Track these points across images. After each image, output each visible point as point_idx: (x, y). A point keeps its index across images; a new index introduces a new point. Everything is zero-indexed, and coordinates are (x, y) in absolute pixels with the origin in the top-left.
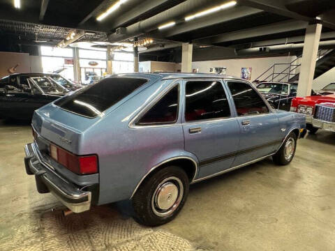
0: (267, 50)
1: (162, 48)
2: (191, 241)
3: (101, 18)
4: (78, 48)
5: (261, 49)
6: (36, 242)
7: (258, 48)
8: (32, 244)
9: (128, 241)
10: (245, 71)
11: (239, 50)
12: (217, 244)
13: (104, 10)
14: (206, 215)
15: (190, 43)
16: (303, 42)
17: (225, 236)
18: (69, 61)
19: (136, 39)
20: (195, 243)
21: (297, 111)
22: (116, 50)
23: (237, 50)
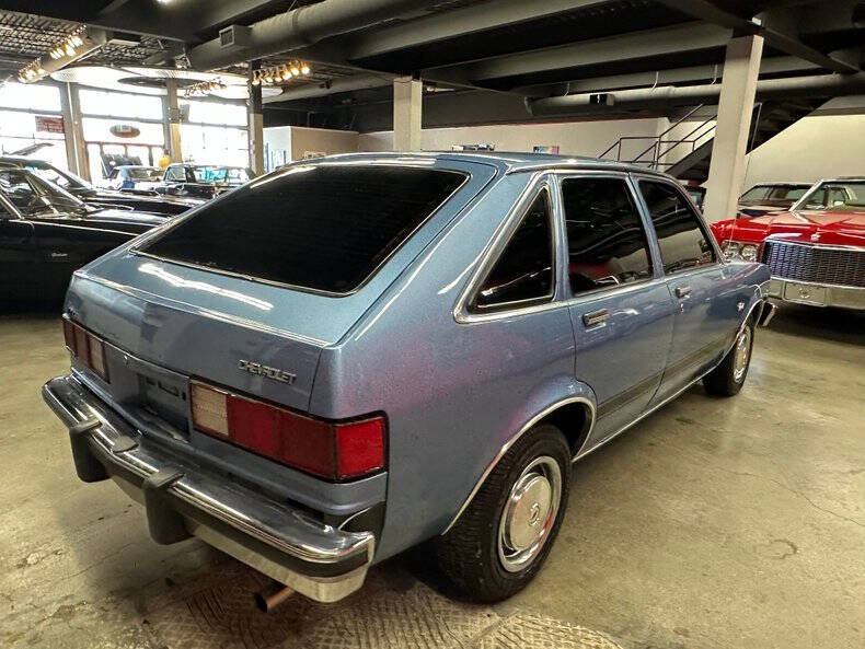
0: (610, 102)
1: (325, 92)
2: (616, 634)
4: (75, 86)
5: (593, 98)
7: (586, 97)
11: (537, 100)
12: (684, 632)
15: (416, 78)
18: (48, 121)
19: (256, 65)
22: (195, 94)
23: (531, 100)
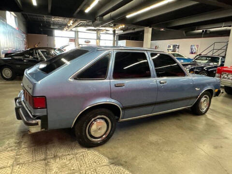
0: (208, 32)
1: (133, 31)
4: (78, 32)
5: (203, 31)
8: (12, 150)
9: (69, 154)
10: (193, 48)
11: (187, 32)
12: (126, 162)
13: (88, 5)
14: (127, 144)
15: (150, 27)
16: (230, 26)
17: (134, 158)
18: (72, 40)
19: (115, 25)
21: (220, 77)
22: (101, 32)
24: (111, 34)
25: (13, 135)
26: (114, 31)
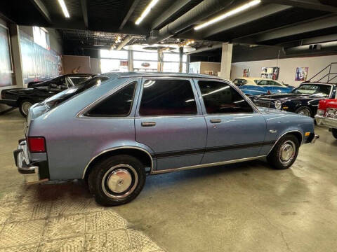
0: (318, 48)
1: (210, 48)
2: (129, 221)
3: (138, 22)
4: (132, 51)
5: (311, 47)
6: (13, 205)
7: (308, 46)
9: (78, 214)
10: (301, 72)
12: (150, 227)
15: (230, 43)
18: (124, 62)
19: (182, 41)
20: (130, 224)
23: (285, 49)
24: (177, 53)
25: (16, 188)
26: (181, 49)
